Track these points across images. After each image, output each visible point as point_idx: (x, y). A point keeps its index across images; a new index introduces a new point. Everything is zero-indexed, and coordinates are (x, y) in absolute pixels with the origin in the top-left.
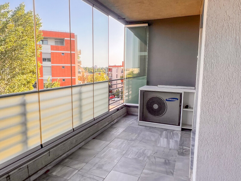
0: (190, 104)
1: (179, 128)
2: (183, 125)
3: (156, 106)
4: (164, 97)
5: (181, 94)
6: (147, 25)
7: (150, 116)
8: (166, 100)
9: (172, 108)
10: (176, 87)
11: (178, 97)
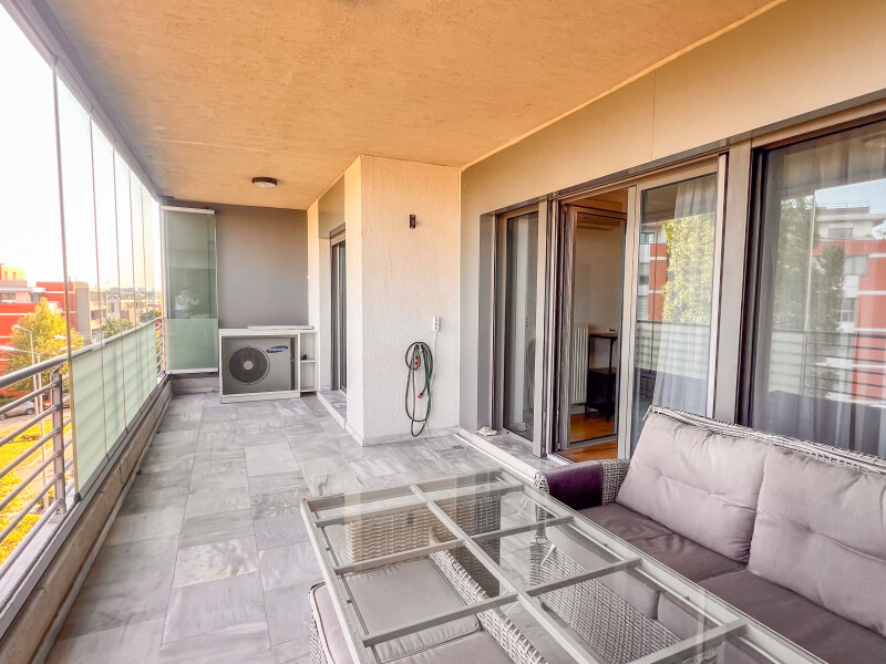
0: (310, 355)
1: (296, 393)
2: (302, 388)
3: (248, 365)
4: (262, 347)
5: (293, 340)
6: (212, 212)
7: (236, 383)
8: (268, 351)
9: (278, 363)
10: (281, 327)
11: (288, 343)
